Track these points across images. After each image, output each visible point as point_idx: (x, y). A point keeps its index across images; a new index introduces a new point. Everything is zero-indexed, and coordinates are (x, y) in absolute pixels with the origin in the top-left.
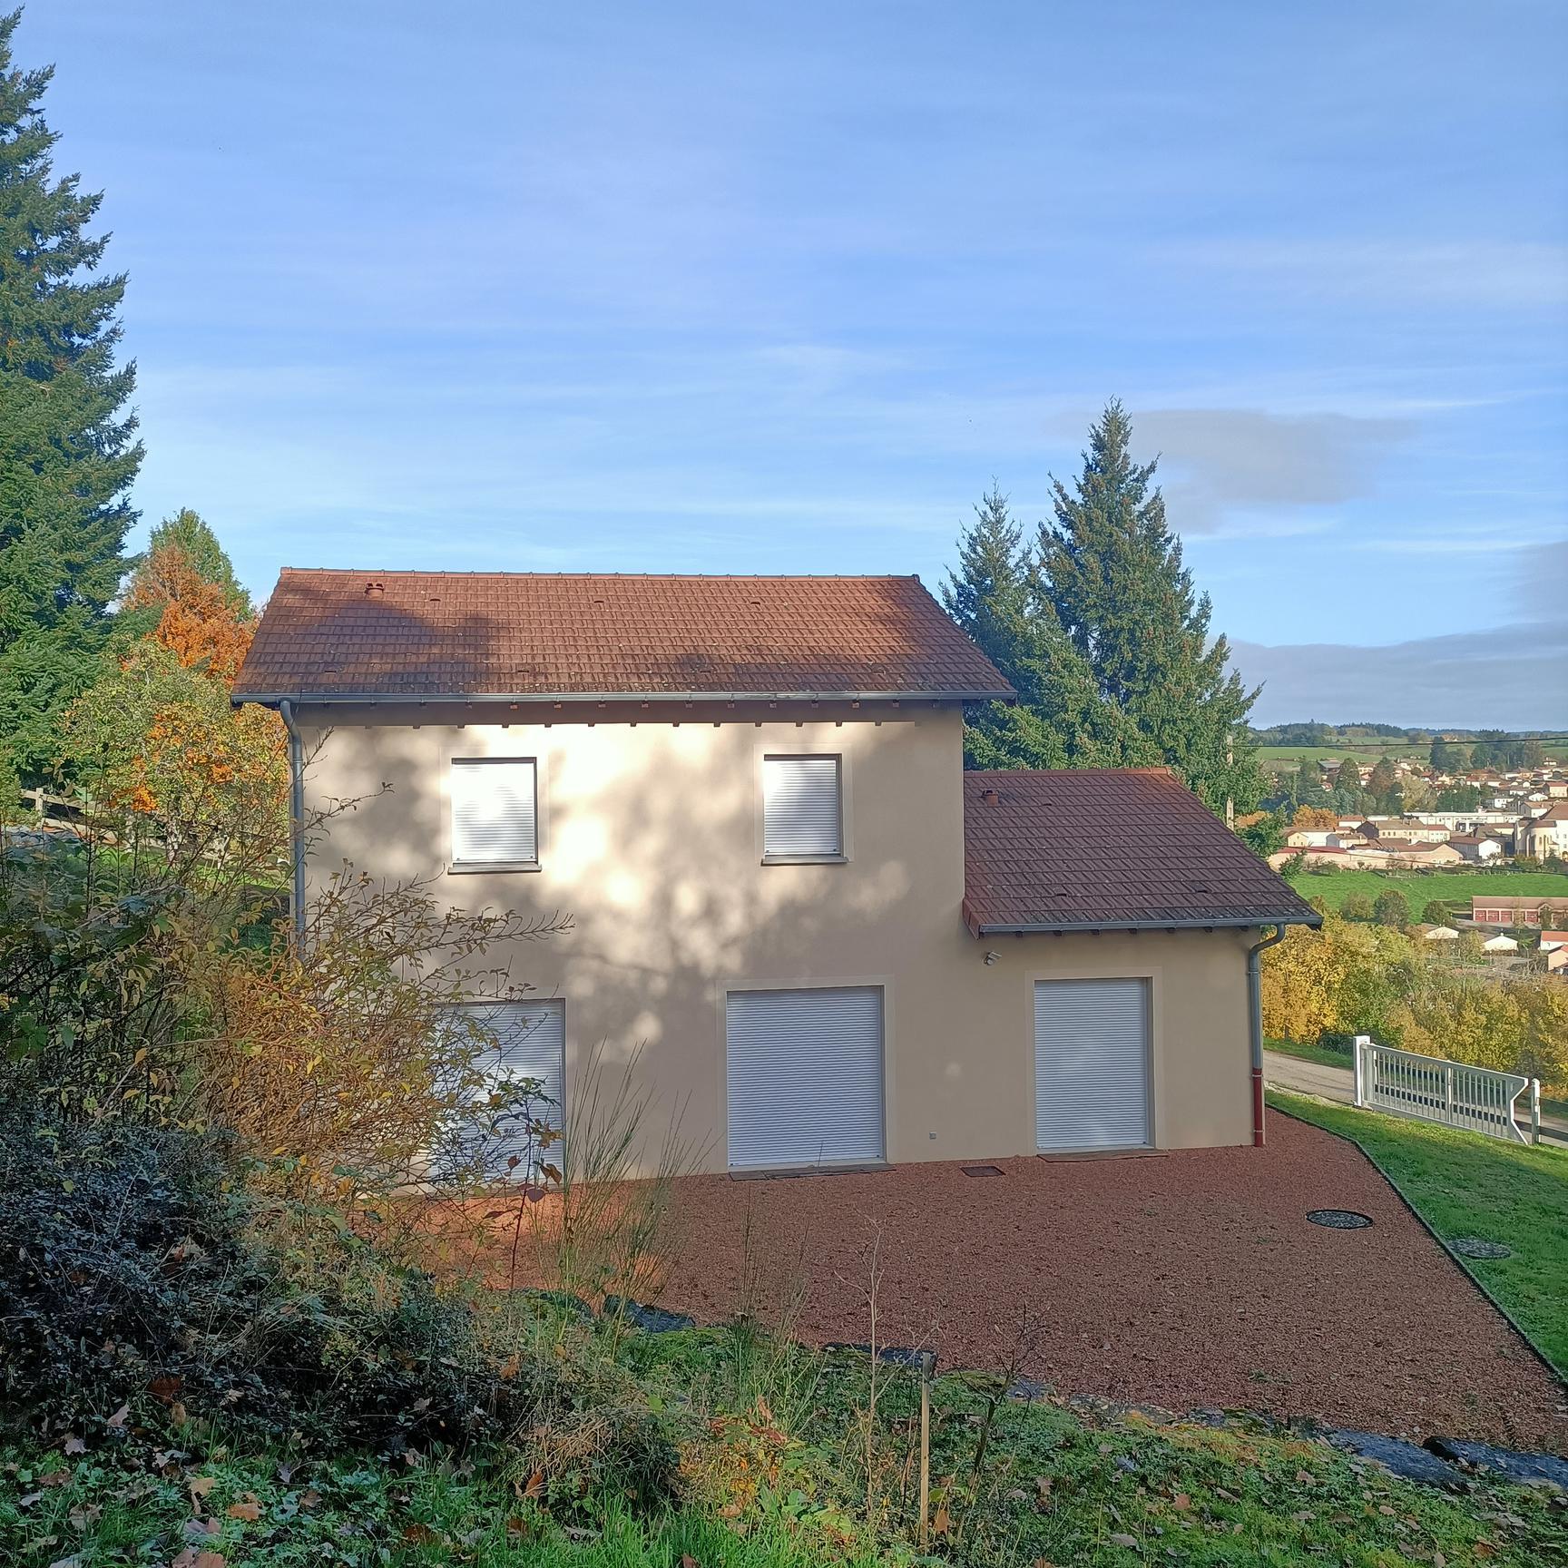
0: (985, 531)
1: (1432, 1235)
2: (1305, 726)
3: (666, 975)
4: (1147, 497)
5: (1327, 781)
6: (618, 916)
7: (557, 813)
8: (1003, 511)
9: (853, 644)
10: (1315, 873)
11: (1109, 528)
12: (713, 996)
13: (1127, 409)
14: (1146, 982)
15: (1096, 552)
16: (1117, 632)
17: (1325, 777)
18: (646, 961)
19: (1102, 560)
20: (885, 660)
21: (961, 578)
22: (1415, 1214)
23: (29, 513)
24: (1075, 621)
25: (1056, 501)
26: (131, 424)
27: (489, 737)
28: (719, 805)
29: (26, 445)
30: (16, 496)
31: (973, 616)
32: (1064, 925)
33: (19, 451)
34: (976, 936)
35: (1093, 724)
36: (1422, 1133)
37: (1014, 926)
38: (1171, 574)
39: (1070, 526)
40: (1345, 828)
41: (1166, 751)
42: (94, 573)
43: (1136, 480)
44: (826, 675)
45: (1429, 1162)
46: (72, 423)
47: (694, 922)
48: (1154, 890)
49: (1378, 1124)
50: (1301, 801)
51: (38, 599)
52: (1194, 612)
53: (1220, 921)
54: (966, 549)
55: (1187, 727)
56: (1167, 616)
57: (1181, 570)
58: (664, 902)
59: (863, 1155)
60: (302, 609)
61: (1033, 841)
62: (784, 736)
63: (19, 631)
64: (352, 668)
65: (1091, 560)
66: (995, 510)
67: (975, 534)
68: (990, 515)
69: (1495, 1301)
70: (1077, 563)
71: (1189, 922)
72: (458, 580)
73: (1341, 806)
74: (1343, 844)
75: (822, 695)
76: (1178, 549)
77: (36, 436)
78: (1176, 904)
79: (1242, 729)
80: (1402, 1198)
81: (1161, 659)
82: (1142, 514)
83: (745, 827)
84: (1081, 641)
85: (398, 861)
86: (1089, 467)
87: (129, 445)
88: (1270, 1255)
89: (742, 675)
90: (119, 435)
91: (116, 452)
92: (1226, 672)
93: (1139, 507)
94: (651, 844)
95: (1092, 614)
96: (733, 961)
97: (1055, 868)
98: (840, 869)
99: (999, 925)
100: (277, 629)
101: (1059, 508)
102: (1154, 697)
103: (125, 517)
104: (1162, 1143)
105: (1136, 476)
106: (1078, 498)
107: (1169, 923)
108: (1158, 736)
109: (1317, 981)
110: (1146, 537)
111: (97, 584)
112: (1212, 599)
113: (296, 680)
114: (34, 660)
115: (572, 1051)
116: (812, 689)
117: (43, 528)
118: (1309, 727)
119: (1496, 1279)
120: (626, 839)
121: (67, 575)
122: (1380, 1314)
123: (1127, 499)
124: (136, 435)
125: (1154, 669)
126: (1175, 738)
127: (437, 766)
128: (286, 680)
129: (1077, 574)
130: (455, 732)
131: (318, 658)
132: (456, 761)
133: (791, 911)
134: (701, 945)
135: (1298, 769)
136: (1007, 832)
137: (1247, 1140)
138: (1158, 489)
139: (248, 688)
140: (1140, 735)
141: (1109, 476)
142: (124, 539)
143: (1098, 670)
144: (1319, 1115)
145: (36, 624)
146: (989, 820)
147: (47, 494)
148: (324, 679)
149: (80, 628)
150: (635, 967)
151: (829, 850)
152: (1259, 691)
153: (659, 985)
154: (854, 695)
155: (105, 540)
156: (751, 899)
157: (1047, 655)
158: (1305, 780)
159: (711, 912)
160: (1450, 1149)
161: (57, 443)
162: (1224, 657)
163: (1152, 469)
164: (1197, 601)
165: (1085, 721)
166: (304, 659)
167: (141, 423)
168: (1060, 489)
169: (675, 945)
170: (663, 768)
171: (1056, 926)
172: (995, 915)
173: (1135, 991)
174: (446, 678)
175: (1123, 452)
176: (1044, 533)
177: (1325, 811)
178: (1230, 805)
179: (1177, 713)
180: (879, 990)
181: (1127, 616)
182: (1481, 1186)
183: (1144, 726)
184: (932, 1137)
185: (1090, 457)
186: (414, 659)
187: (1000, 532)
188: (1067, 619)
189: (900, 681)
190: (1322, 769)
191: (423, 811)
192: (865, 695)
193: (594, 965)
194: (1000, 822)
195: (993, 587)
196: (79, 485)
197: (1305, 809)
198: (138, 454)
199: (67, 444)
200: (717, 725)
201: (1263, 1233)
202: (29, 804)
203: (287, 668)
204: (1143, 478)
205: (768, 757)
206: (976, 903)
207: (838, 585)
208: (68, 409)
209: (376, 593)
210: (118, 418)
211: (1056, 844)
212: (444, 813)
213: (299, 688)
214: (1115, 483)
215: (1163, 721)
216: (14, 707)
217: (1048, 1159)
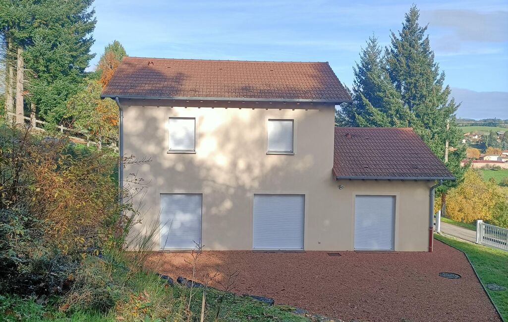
0: (369, 50)
1: (480, 282)
2: (493, 120)
3: (235, 188)
4: (424, 38)
5: (499, 138)
6: (219, 168)
7: (201, 135)
8: (376, 43)
9: (301, 84)
10: (493, 170)
11: (410, 48)
12: (250, 195)
13: (418, 8)
14: (394, 197)
15: (405, 56)
16: (410, 84)
17: (498, 137)
18: (228, 183)
19: (407, 60)
20: (311, 89)
21: (360, 65)
22: (476, 276)
23: (60, 39)
24: (396, 80)
25: (392, 39)
26: (93, 12)
27: (179, 111)
28: (252, 135)
29: (59, 18)
30: (56, 34)
31: (364, 78)
32: (365, 177)
33: (57, 20)
34: (336, 179)
35: (400, 115)
36: (490, 251)
37: (348, 177)
38: (430, 65)
39: (396, 47)
40: (504, 155)
41: (425, 124)
42: (80, 59)
43: (420, 32)
44: (290, 93)
45: (488, 260)
46: (73, 11)
47: (243, 171)
48: (398, 167)
49: (475, 247)
50: (489, 145)
51: (63, 67)
52: (438, 77)
53: (420, 178)
54: (362, 55)
55: (432, 116)
56: (428, 78)
57: (434, 63)
58: (234, 165)
59: (297, 248)
60: (127, 69)
61: (360, 150)
62: (275, 113)
63: (57, 77)
64: (139, 88)
65: (403, 60)
66: (373, 42)
67: (366, 51)
68: (371, 44)
69: (494, 303)
70: (398, 60)
71: (409, 178)
72: (178, 61)
73: (503, 147)
74: (503, 160)
75: (287, 100)
76: (433, 56)
77: (63, 15)
78: (405, 172)
79: (454, 118)
80: (474, 270)
81: (424, 93)
82: (422, 44)
83: (261, 142)
84: (398, 87)
85: (151, 149)
86: (404, 28)
87: (92, 19)
88: (421, 285)
89: (262, 93)
90: (89, 16)
91: (87, 21)
92: (449, 98)
93: (421, 41)
94: (230, 146)
95: (402, 77)
96: (256, 184)
97: (366, 159)
98: (292, 156)
99: (343, 176)
100: (118, 75)
101: (393, 41)
102: (422, 106)
103: (91, 41)
104: (397, 249)
105: (420, 31)
106: (400, 38)
107: (402, 178)
108: (423, 119)
109: (485, 205)
110: (422, 52)
111: (81, 62)
112: (445, 73)
113: (121, 91)
114: (61, 85)
115: (204, 209)
116: (284, 98)
117: (63, 44)
118: (494, 120)
119: (497, 297)
120: (222, 145)
121: (72, 60)
122: (452, 304)
123: (416, 39)
124: (94, 15)
125: (422, 96)
126: (428, 120)
127: (164, 120)
128: (118, 91)
129: (397, 64)
130: (170, 109)
131: (129, 84)
132: (170, 118)
133: (275, 169)
134: (246, 179)
135: (489, 134)
136: (352, 147)
137: (426, 250)
138: (428, 35)
139: (105, 93)
140: (416, 119)
141: (411, 30)
142: (90, 49)
143: (403, 97)
144: (455, 244)
145: (62, 74)
146: (347, 143)
147: (65, 34)
148: (130, 91)
149: (75, 76)
150: (223, 185)
151: (289, 150)
152: (460, 105)
153: (232, 191)
154: (297, 100)
155: (83, 48)
156: (262, 165)
157: (385, 91)
158: (491, 138)
159: (249, 168)
160: (497, 257)
161: (69, 18)
162: (449, 93)
163: (426, 28)
164: (440, 74)
165: (397, 113)
166: (125, 84)
167: (96, 12)
168: (393, 35)
169: (237, 178)
170: (235, 123)
171: (363, 177)
172: (343, 173)
173: (390, 200)
174: (167, 92)
175: (416, 22)
176: (387, 50)
177: (498, 149)
178: (447, 143)
179: (429, 111)
180: (303, 196)
181: (414, 78)
182: (504, 268)
183: (417, 116)
184: (319, 243)
185: (405, 24)
186: (159, 85)
187: (374, 50)
188: (393, 79)
189: (314, 96)
190: (498, 134)
191: (160, 133)
192: (301, 100)
193: (211, 183)
194: (350, 144)
195: (371, 69)
196: (75, 31)
197: (491, 148)
198: (95, 22)
199: (72, 18)
200: (253, 109)
201: (421, 278)
202: (59, 130)
203: (119, 87)
204: (422, 31)
205: (269, 120)
206: (337, 169)
207: (300, 65)
208: (72, 7)
209: (151, 65)
210: (89, 10)
211: (368, 151)
212: (166, 135)
213: (121, 93)
214: (413, 33)
215: (424, 114)
216: (55, 100)
217: (357, 252)
